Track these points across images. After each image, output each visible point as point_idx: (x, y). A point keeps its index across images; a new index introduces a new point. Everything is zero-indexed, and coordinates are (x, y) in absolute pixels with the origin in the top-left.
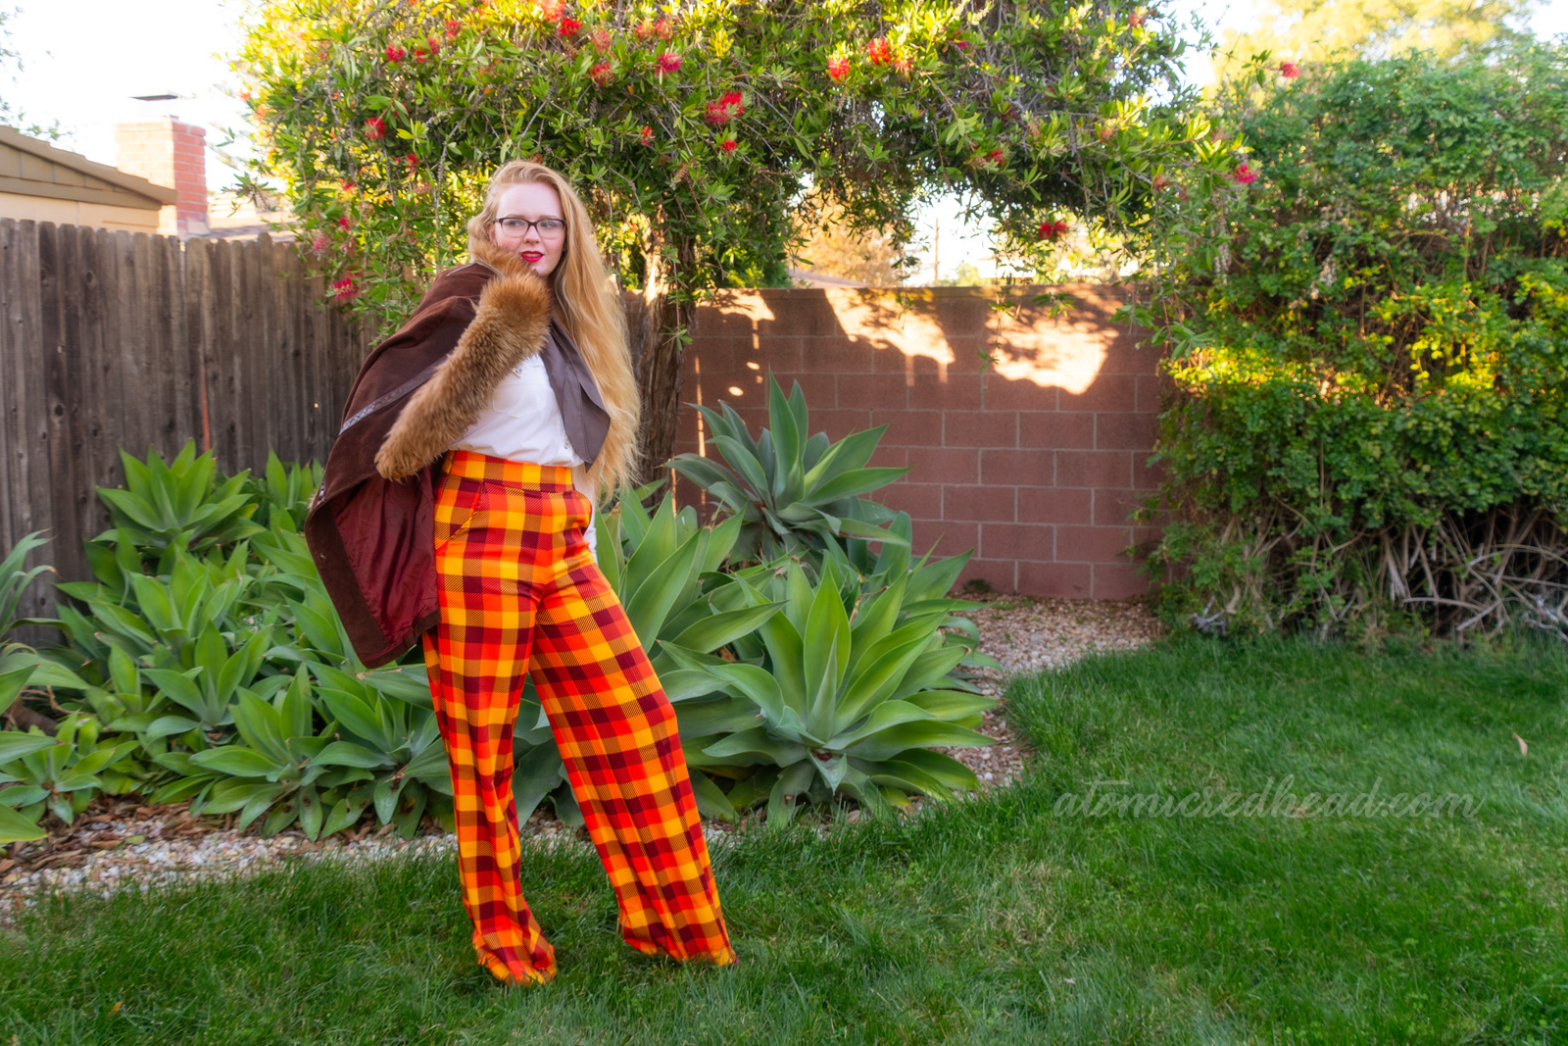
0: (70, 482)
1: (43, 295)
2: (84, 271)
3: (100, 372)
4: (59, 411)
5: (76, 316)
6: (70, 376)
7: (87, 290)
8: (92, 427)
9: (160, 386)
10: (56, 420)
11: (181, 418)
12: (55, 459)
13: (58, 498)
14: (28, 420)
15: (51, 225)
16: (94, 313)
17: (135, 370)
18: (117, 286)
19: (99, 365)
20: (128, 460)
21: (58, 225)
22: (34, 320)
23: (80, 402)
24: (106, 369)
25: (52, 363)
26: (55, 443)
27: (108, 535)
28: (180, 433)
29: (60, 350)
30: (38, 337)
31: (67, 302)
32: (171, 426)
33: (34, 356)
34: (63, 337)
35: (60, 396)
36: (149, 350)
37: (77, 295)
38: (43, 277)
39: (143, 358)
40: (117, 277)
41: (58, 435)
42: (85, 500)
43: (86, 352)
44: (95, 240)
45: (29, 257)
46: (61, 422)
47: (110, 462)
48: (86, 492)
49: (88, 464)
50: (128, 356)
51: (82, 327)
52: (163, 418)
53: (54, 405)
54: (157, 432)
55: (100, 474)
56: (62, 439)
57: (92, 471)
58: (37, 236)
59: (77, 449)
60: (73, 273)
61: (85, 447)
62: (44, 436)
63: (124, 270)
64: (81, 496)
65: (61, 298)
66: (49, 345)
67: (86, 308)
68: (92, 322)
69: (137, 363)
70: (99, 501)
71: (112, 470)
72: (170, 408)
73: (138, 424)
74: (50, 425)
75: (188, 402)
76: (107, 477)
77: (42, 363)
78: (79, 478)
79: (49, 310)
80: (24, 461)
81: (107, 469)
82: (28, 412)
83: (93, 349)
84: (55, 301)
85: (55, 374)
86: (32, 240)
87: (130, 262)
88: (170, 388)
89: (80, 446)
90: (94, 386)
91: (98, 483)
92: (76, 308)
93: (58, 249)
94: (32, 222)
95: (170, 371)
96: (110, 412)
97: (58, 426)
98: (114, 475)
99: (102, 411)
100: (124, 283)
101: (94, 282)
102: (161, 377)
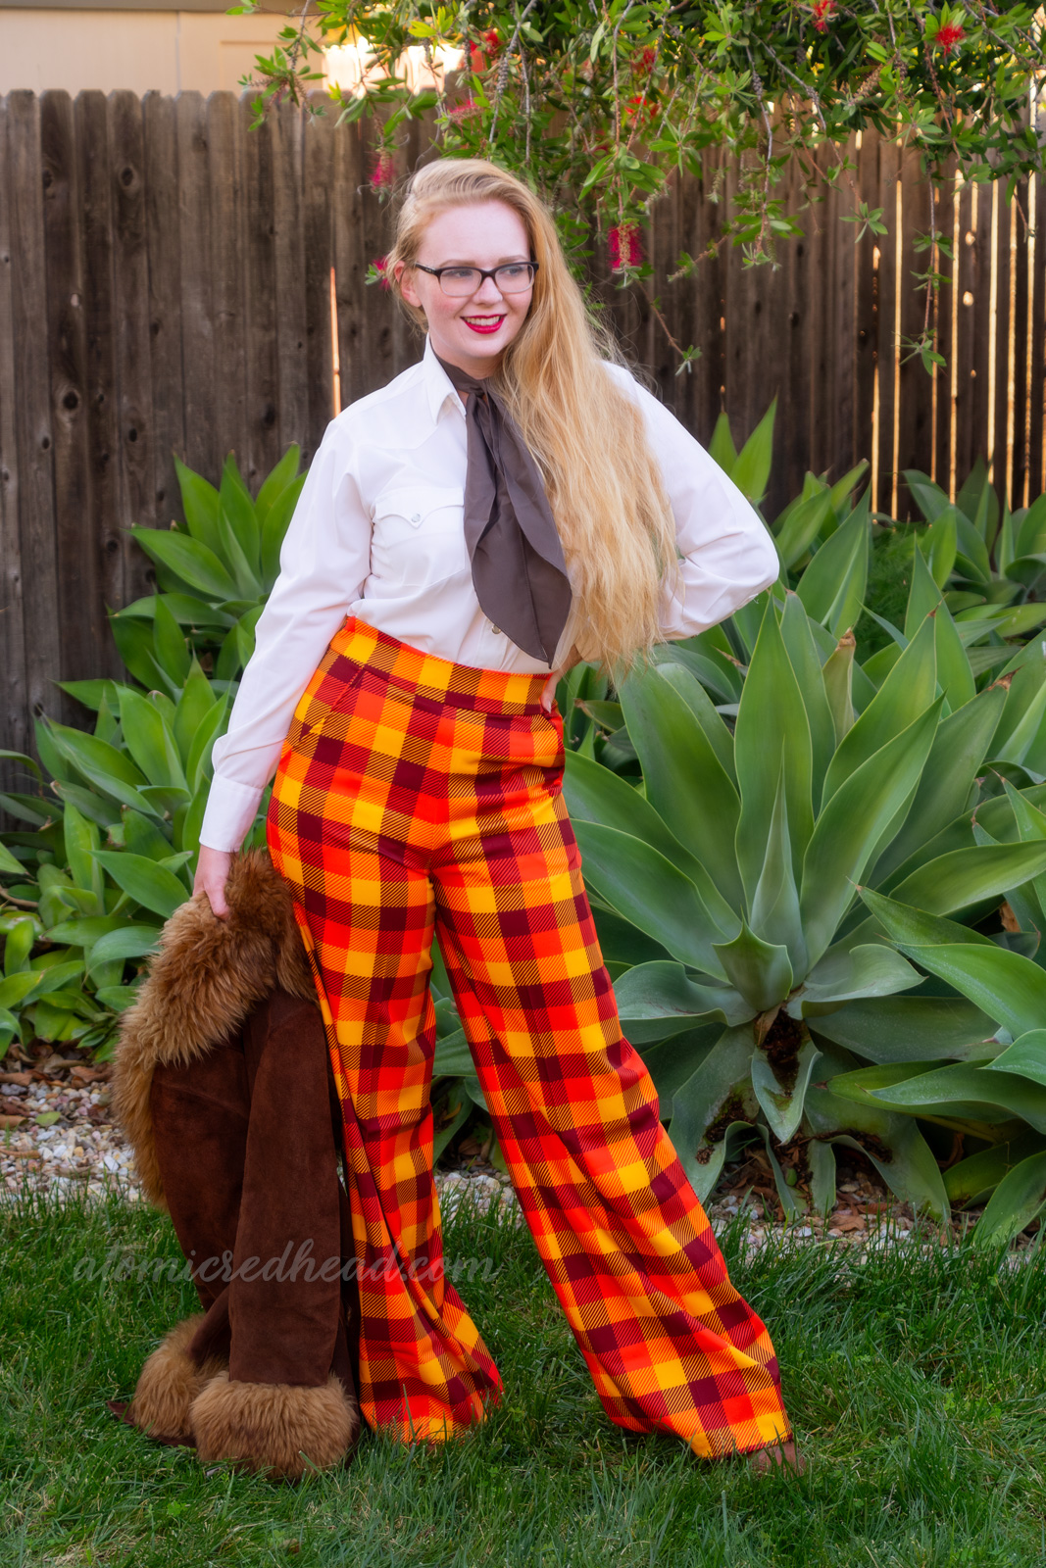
0: (88, 518)
1: (45, 214)
2: (119, 168)
3: (144, 334)
4: (70, 403)
5: (104, 245)
6: (92, 343)
7: (122, 199)
8: (127, 427)
9: (251, 352)
10: (65, 418)
11: (286, 405)
12: (63, 480)
13: (67, 544)
14: (18, 418)
15: (63, 95)
16: (136, 236)
17: (206, 327)
18: (177, 188)
19: (143, 323)
20: (190, 480)
21: (74, 94)
22: (30, 256)
23: (108, 384)
24: (155, 329)
25: (62, 324)
26: (64, 454)
27: (143, 607)
28: (286, 430)
29: (75, 301)
30: (38, 283)
31: (88, 221)
32: (271, 418)
33: (29, 314)
34: (80, 280)
35: (73, 376)
36: (233, 292)
37: (105, 208)
38: (46, 184)
39: (222, 306)
40: (177, 172)
41: (69, 442)
42: (113, 546)
43: (119, 303)
44: (138, 114)
45: (23, 152)
46: (74, 421)
47: (159, 483)
48: (116, 534)
49: (121, 488)
50: (195, 305)
51: (115, 260)
52: (256, 408)
53: (61, 394)
54: (244, 430)
55: (140, 503)
56: (76, 449)
57: (127, 498)
58: (37, 116)
59: (100, 464)
60: (98, 171)
61: (115, 459)
62: (46, 443)
63: (190, 159)
64: (107, 540)
65: (76, 215)
66: (56, 295)
67: (120, 230)
68: (131, 252)
69: (211, 314)
70: (137, 547)
71: (161, 497)
72: (270, 389)
73: (210, 417)
74: (55, 425)
75: (303, 377)
76: (152, 508)
77: (45, 328)
78: (104, 509)
79: (57, 240)
80: (11, 486)
81: (152, 495)
82: (18, 405)
83: (132, 296)
84: (67, 221)
85: (64, 342)
86: (28, 124)
87: (202, 144)
88: (270, 357)
89: (106, 458)
90: (133, 359)
91: (136, 518)
92: (104, 230)
93: (73, 134)
94: (29, 94)
95: (270, 324)
96: (160, 401)
97: (68, 426)
98: (164, 504)
99: (146, 399)
100: (189, 183)
101: (136, 184)
102: (253, 336)
